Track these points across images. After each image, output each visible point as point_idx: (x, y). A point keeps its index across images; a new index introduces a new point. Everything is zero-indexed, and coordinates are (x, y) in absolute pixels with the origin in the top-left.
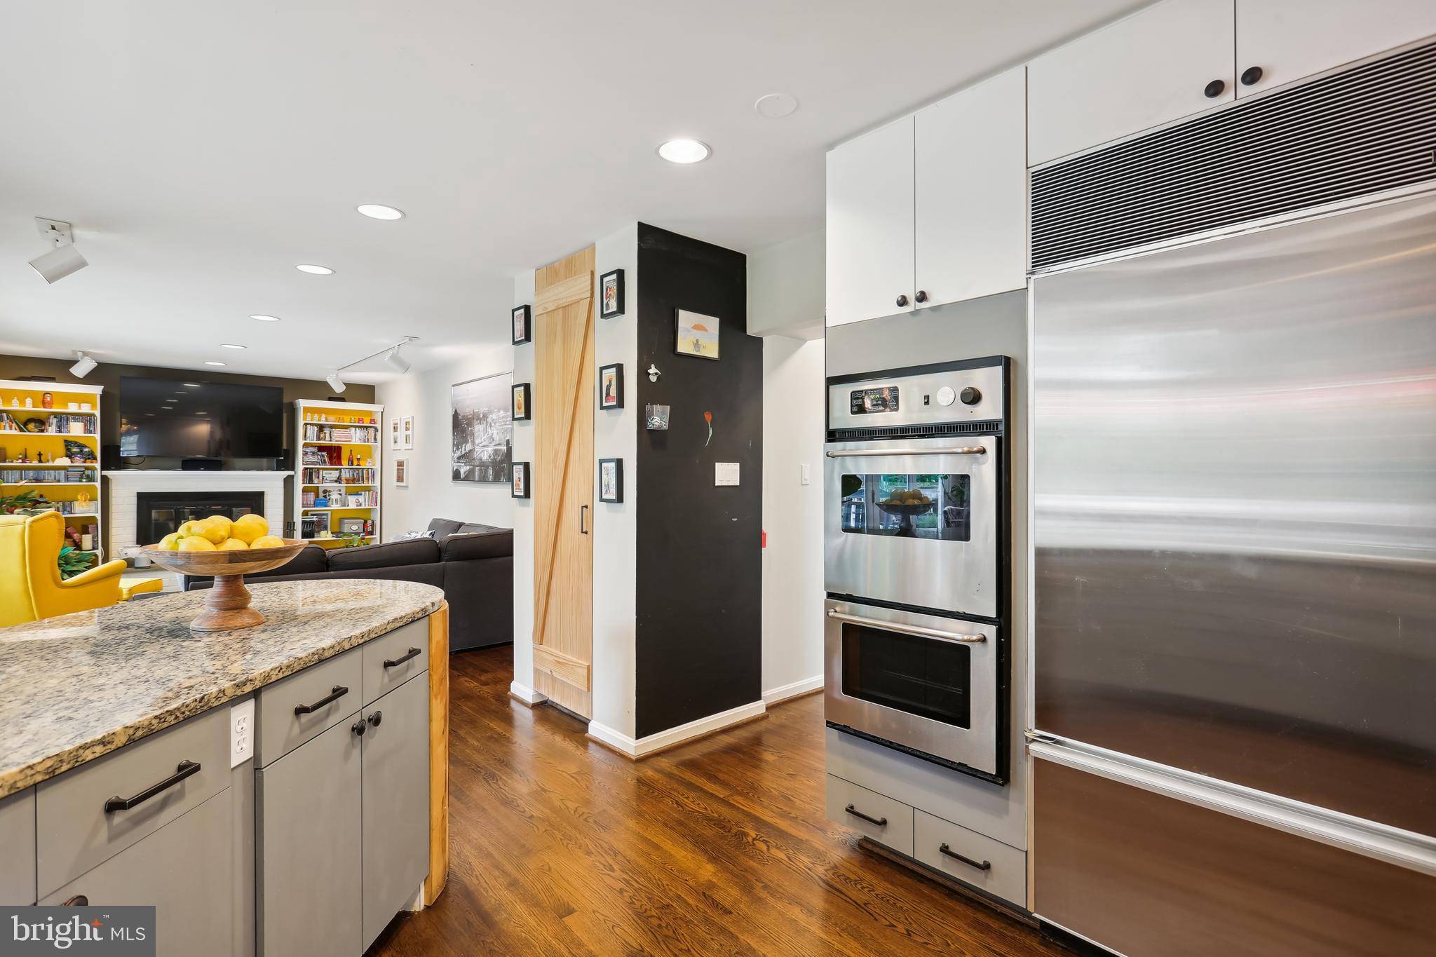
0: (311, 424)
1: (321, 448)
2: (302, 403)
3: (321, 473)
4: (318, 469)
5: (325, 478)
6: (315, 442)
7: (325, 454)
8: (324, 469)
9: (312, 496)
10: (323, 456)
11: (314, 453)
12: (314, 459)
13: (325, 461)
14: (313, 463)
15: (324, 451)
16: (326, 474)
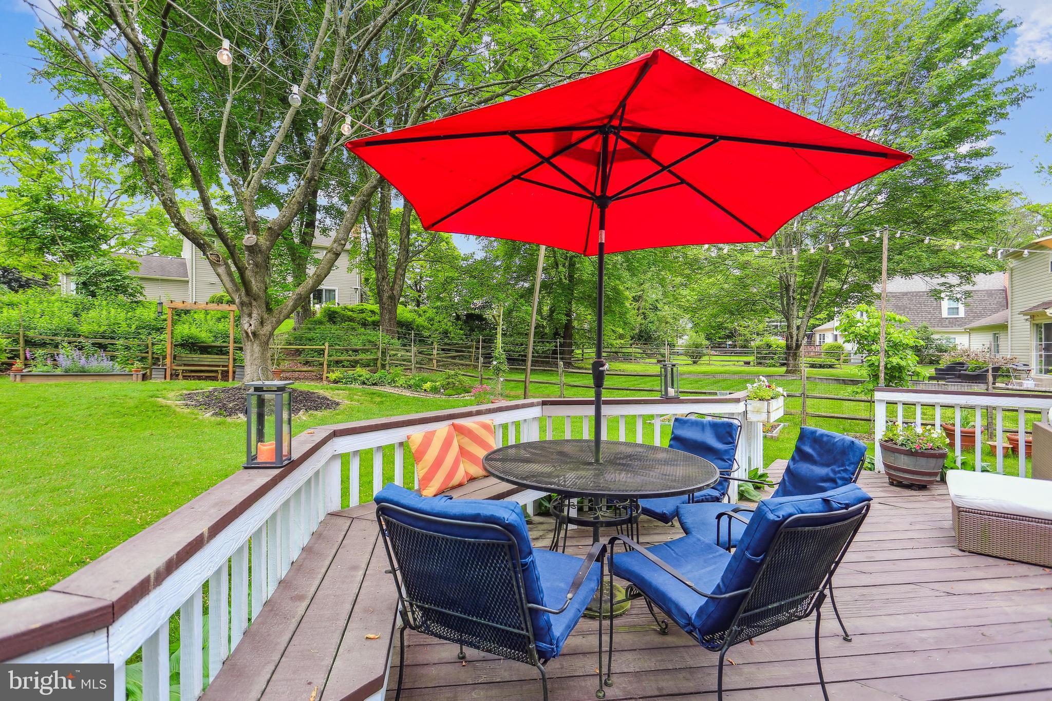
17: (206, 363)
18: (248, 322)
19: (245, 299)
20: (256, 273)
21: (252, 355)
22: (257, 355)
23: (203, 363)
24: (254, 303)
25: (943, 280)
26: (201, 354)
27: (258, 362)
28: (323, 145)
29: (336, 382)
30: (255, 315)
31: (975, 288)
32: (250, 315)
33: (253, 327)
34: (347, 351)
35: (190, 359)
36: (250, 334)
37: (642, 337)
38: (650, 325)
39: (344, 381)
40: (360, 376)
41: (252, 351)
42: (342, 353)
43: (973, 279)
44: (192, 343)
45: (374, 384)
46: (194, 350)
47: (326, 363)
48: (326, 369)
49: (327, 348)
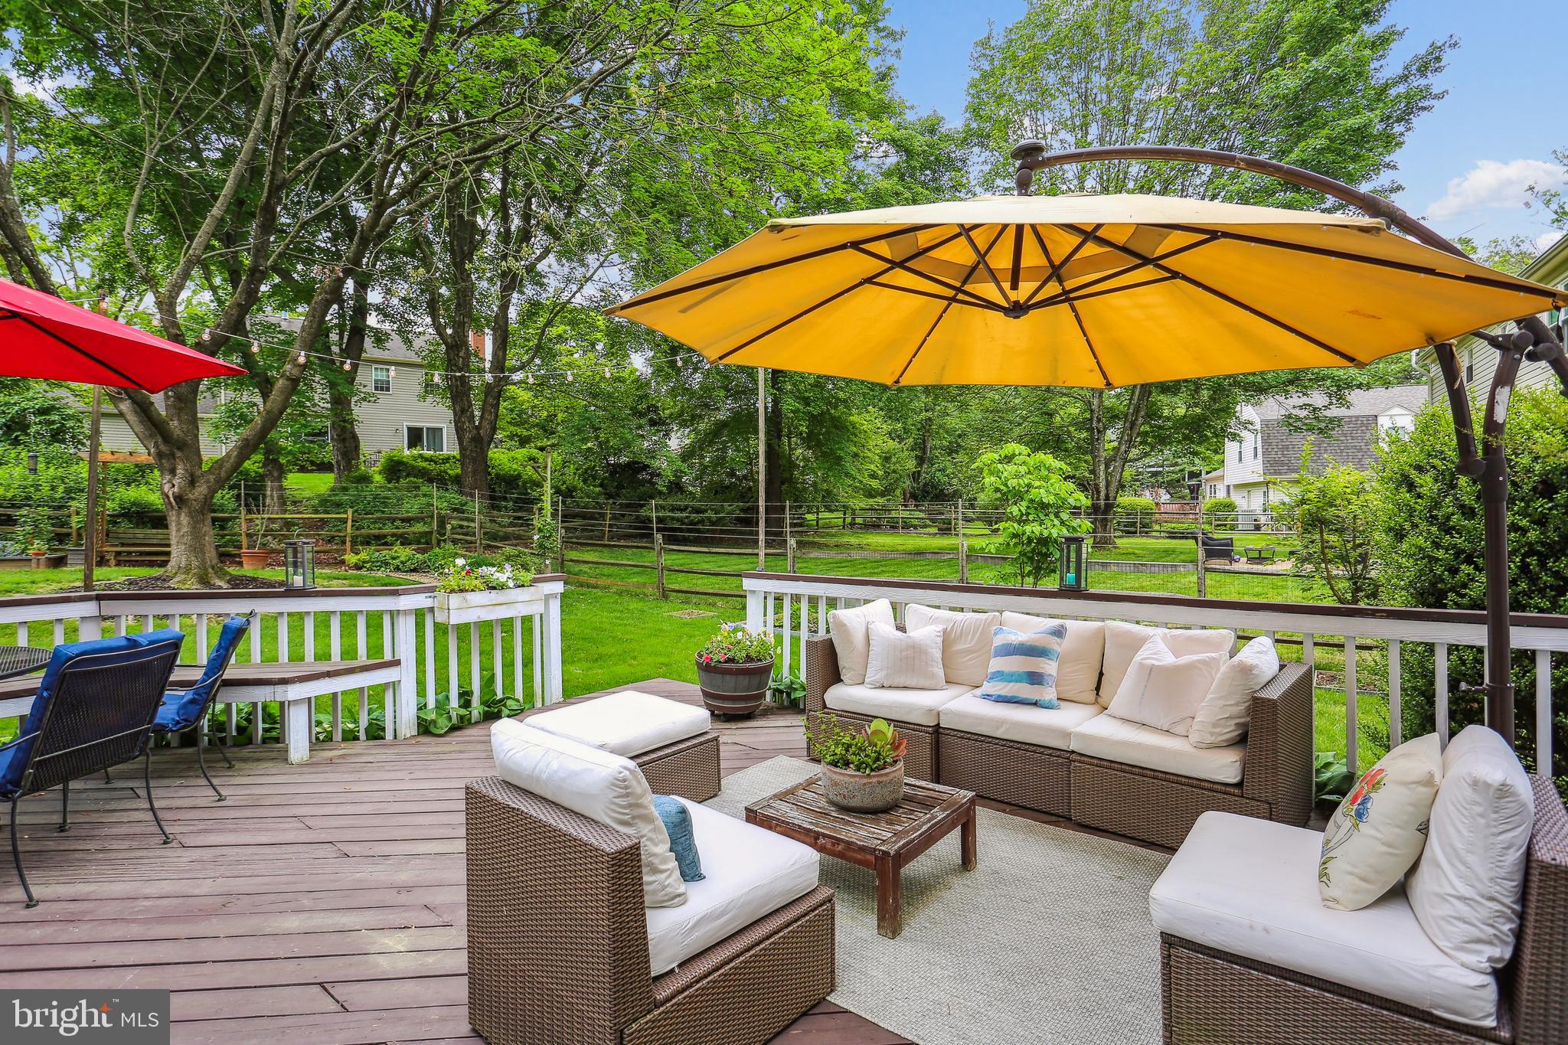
17: (155, 542)
18: (170, 481)
19: (163, 448)
20: (180, 409)
21: (178, 530)
22: (185, 529)
23: (150, 542)
24: (179, 454)
25: (1305, 400)
26: (154, 528)
27: (187, 539)
28: (267, 220)
29: (358, 567)
30: (180, 471)
31: (1352, 412)
32: (173, 472)
33: (176, 489)
34: (394, 520)
35: (131, 536)
36: (172, 499)
37: (927, 492)
38: (938, 474)
39: (368, 565)
40: (394, 558)
41: (179, 523)
42: (384, 525)
43: (1349, 398)
44: (138, 512)
45: (414, 570)
46: (143, 523)
47: (348, 539)
48: (348, 549)
49: (350, 517)
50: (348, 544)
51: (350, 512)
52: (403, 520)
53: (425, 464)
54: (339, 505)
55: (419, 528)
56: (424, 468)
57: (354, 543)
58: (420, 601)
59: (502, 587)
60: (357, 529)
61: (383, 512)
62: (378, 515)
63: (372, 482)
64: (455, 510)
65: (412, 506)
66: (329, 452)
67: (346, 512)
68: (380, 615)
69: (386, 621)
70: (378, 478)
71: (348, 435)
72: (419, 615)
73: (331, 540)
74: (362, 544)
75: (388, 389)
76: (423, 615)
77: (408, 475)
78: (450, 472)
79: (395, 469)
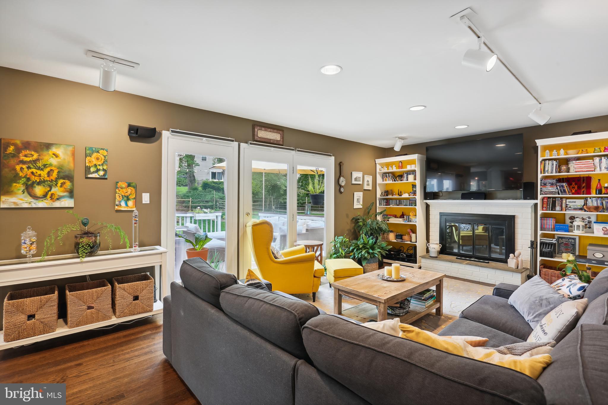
0: (549, 160)
1: (560, 180)
2: (540, 143)
3: (564, 201)
4: (561, 198)
5: (569, 206)
6: (554, 174)
7: (564, 184)
8: (567, 198)
9: (551, 222)
10: (563, 186)
11: (552, 184)
12: (553, 189)
13: (565, 191)
14: (552, 193)
15: (563, 182)
16: (569, 202)
34: (203, 201)
47: (190, 206)
48: (190, 209)
49: (191, 200)
50: (190, 208)
51: (191, 198)
52: (206, 201)
53: (214, 184)
54: (188, 197)
55: (210, 204)
56: (214, 186)
57: (191, 207)
58: (191, 215)
59: (207, 213)
60: (193, 204)
61: (200, 199)
62: (198, 200)
63: (198, 190)
64: (221, 199)
65: (208, 197)
66: (187, 181)
67: (190, 199)
68: (184, 217)
69: (185, 218)
70: (200, 189)
71: (192, 176)
72: (191, 217)
73: (186, 207)
74: (194, 208)
75: (206, 160)
76: (192, 218)
77: (209, 188)
78: (221, 187)
79: (206, 186)
